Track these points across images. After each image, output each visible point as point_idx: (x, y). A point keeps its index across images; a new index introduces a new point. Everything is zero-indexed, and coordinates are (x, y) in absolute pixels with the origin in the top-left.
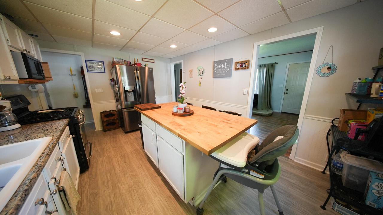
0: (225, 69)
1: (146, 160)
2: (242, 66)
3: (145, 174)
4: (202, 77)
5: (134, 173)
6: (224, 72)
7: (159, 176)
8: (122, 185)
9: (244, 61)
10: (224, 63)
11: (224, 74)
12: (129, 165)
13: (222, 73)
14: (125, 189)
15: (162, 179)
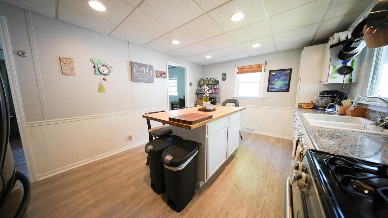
0: (147, 74)
1: (210, 188)
2: (162, 75)
3: (229, 178)
4: (106, 77)
5: (235, 189)
6: (146, 77)
7: (225, 168)
8: (253, 191)
9: (163, 72)
10: (146, 68)
11: (147, 79)
12: (229, 205)
13: (145, 78)
14: (253, 185)
15: (227, 165)
